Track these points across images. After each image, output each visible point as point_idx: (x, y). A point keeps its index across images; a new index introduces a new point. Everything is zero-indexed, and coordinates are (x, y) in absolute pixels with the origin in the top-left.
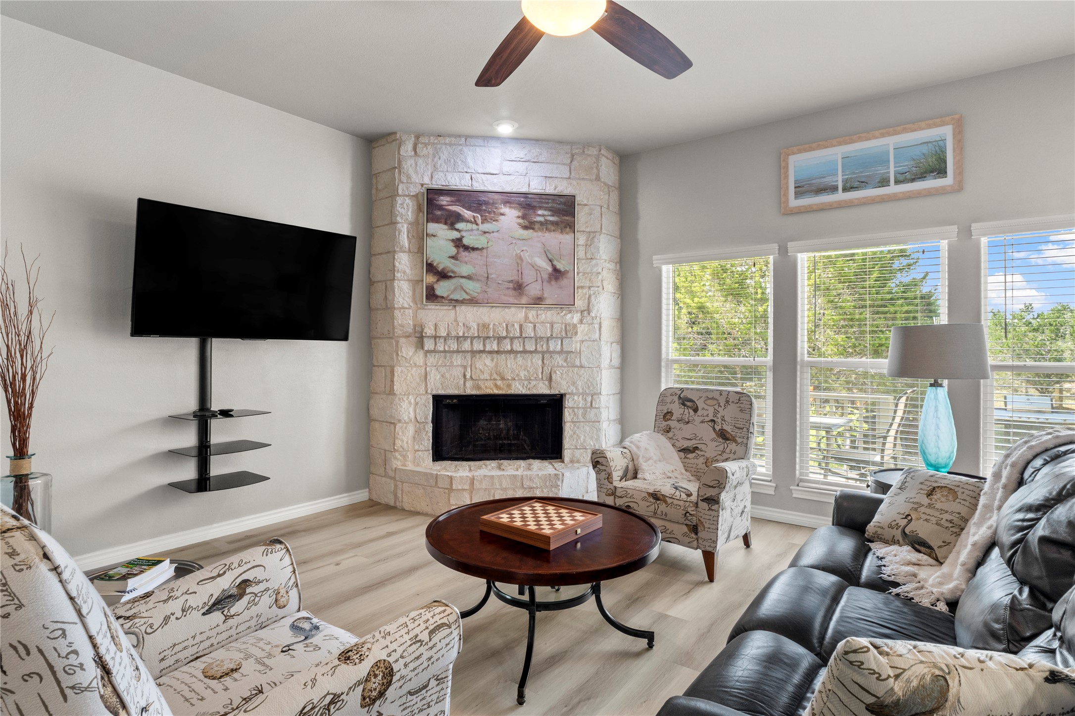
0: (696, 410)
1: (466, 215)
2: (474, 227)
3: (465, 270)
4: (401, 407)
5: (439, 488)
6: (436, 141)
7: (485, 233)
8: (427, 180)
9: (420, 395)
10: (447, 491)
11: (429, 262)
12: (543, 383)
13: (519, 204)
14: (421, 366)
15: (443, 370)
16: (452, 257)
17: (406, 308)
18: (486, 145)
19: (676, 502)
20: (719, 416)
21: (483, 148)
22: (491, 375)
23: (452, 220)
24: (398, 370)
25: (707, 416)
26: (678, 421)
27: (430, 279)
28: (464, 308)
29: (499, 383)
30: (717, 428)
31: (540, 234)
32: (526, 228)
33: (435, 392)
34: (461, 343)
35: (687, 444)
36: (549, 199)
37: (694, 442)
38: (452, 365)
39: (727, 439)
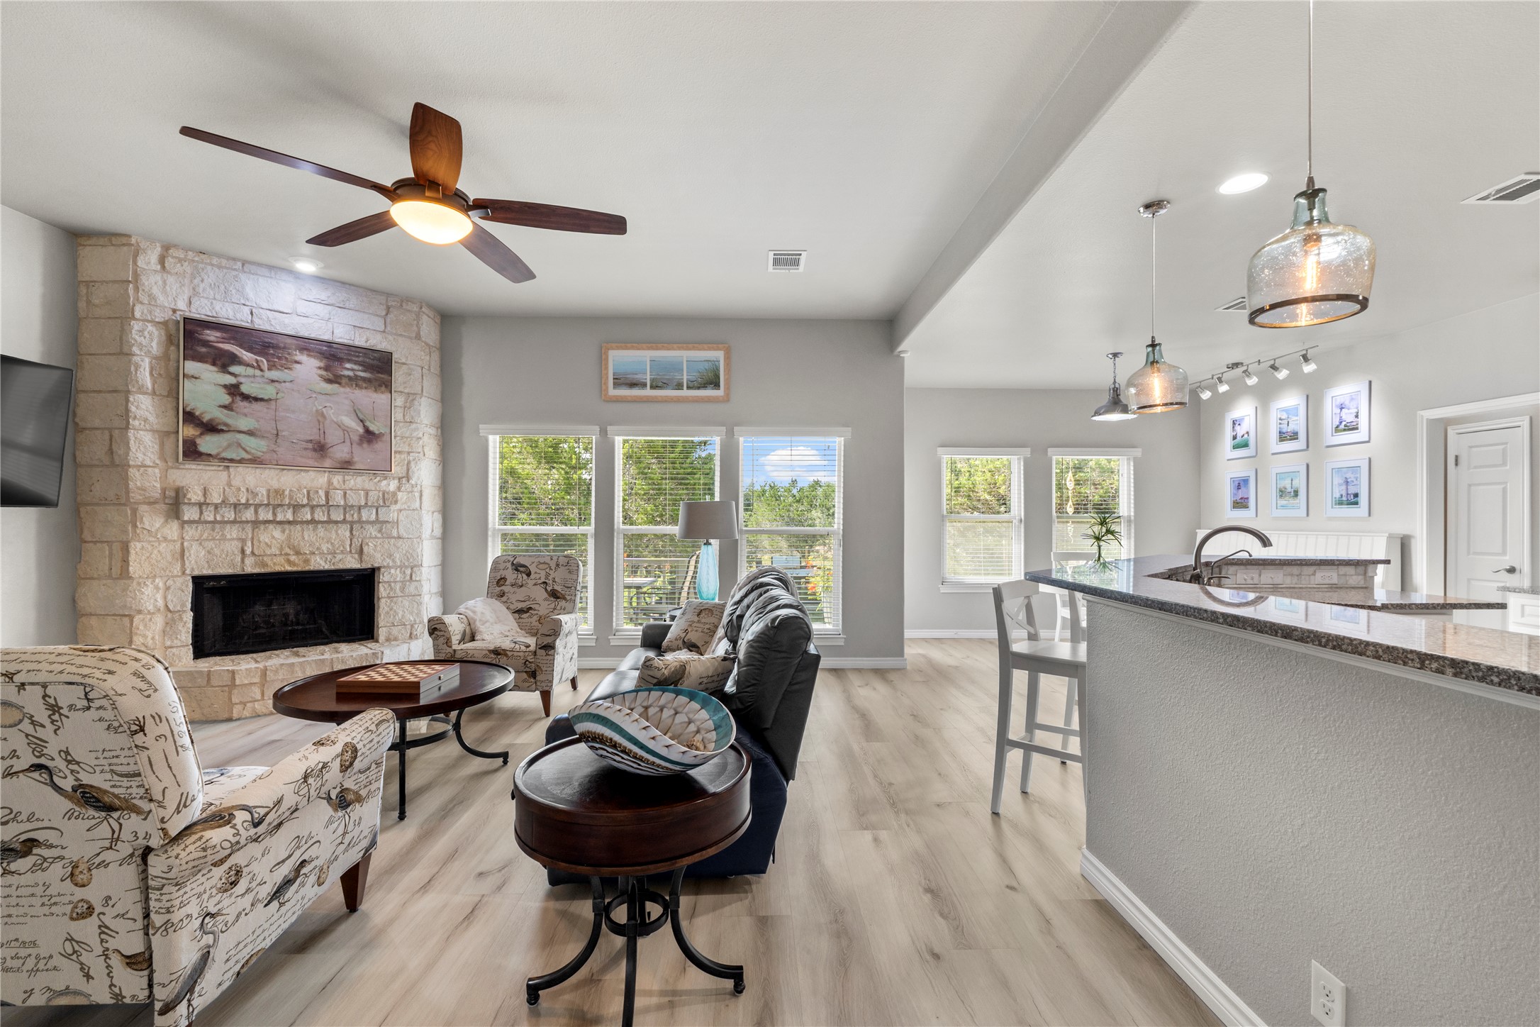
0: (529, 574)
1: (245, 358)
2: (258, 372)
3: (244, 423)
4: (143, 593)
5: (213, 686)
6: (196, 259)
7: (273, 381)
8: (182, 305)
9: (172, 576)
10: (226, 689)
11: (188, 409)
12: (352, 557)
13: (320, 353)
14: (174, 541)
15: (210, 544)
16: (225, 407)
17: (149, 466)
18: (273, 276)
19: (515, 654)
20: (550, 578)
21: (269, 280)
22: (281, 549)
23: (224, 361)
24: (135, 547)
25: (540, 579)
26: (512, 585)
27: (188, 431)
28: (241, 469)
29: (293, 558)
30: (549, 589)
31: (348, 390)
32: (329, 381)
33: (196, 573)
34: (240, 512)
35: (520, 606)
36: (359, 353)
37: (528, 603)
38: (223, 538)
39: (558, 598)
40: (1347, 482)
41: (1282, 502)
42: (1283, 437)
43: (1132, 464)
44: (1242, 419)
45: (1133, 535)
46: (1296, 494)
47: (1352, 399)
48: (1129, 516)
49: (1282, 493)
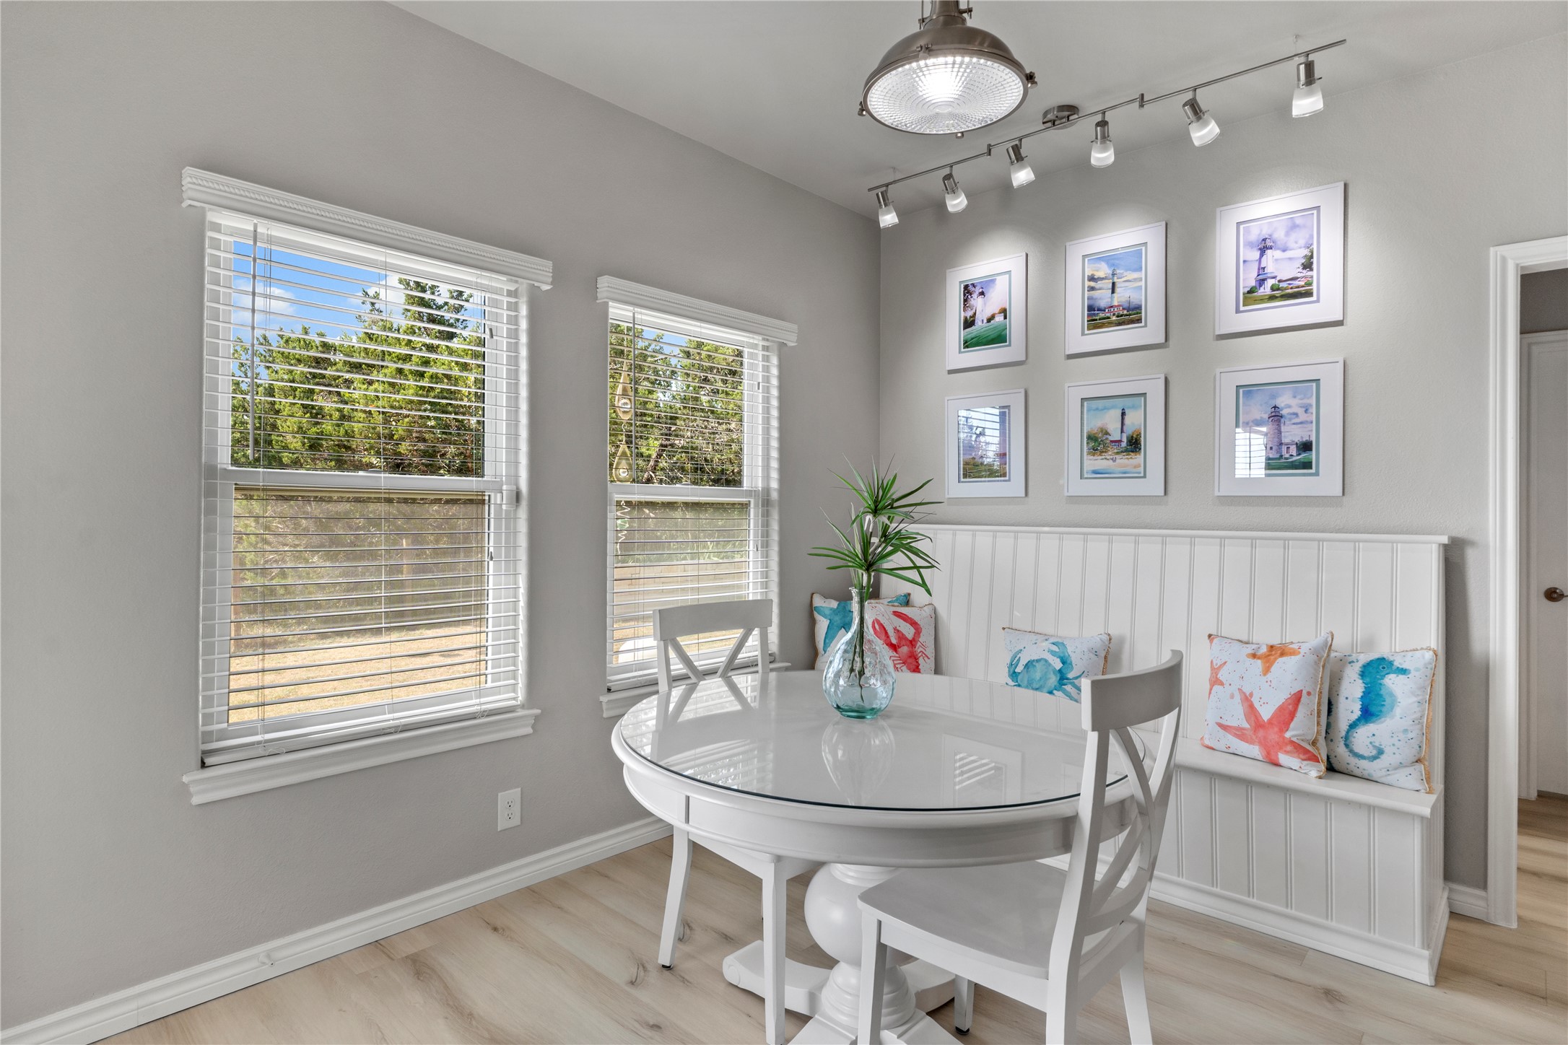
40: (1276, 416)
41: (1100, 463)
42: (1096, 318)
43: (775, 360)
44: (990, 281)
45: (775, 537)
46: (1134, 444)
47: (1294, 227)
48: (767, 490)
49: (1097, 443)
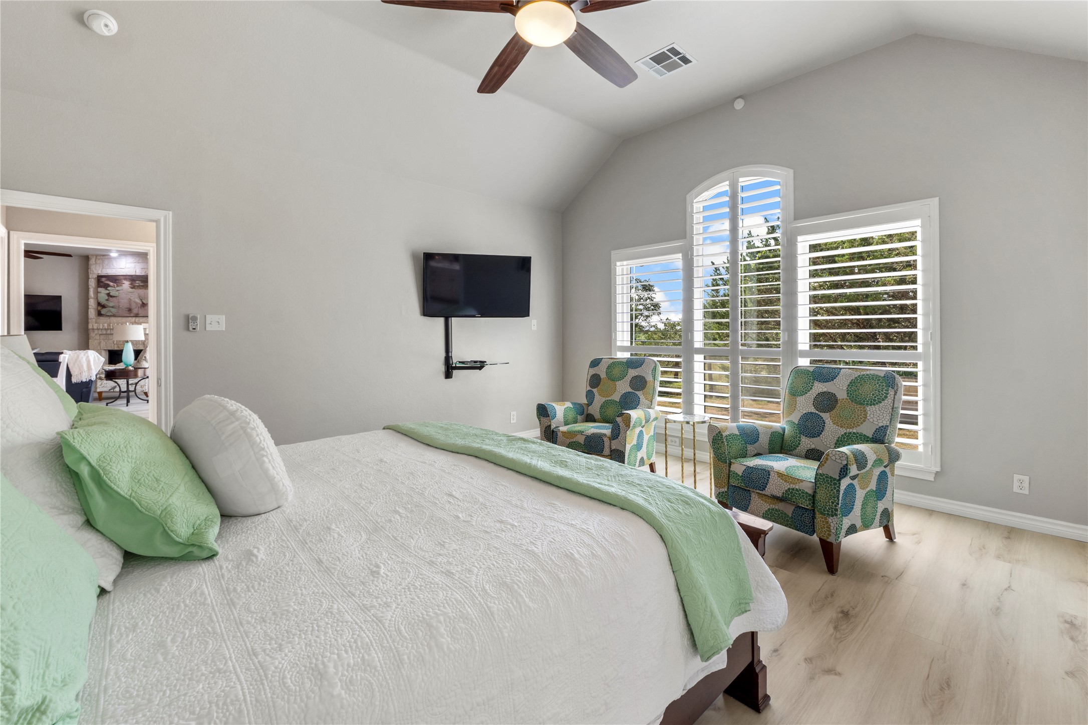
1: (110, 284)
2: (114, 289)
3: (111, 304)
6: (102, 258)
7: (118, 290)
8: (100, 272)
11: (99, 302)
13: (130, 280)
16: (107, 300)
17: (93, 319)
21: (119, 259)
23: (106, 286)
24: (90, 341)
27: (99, 308)
28: (112, 318)
31: (136, 290)
32: (132, 288)
36: (138, 277)
